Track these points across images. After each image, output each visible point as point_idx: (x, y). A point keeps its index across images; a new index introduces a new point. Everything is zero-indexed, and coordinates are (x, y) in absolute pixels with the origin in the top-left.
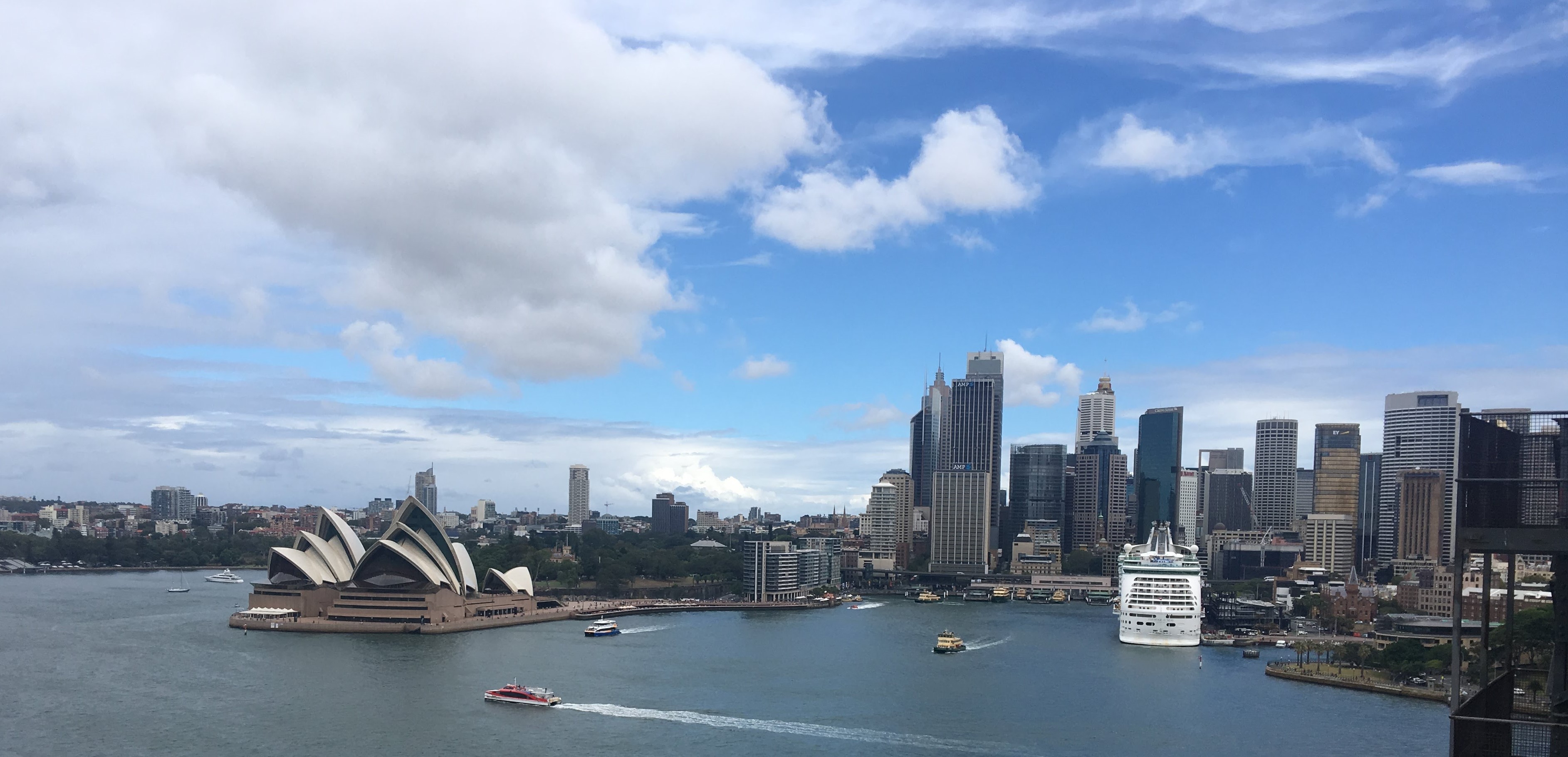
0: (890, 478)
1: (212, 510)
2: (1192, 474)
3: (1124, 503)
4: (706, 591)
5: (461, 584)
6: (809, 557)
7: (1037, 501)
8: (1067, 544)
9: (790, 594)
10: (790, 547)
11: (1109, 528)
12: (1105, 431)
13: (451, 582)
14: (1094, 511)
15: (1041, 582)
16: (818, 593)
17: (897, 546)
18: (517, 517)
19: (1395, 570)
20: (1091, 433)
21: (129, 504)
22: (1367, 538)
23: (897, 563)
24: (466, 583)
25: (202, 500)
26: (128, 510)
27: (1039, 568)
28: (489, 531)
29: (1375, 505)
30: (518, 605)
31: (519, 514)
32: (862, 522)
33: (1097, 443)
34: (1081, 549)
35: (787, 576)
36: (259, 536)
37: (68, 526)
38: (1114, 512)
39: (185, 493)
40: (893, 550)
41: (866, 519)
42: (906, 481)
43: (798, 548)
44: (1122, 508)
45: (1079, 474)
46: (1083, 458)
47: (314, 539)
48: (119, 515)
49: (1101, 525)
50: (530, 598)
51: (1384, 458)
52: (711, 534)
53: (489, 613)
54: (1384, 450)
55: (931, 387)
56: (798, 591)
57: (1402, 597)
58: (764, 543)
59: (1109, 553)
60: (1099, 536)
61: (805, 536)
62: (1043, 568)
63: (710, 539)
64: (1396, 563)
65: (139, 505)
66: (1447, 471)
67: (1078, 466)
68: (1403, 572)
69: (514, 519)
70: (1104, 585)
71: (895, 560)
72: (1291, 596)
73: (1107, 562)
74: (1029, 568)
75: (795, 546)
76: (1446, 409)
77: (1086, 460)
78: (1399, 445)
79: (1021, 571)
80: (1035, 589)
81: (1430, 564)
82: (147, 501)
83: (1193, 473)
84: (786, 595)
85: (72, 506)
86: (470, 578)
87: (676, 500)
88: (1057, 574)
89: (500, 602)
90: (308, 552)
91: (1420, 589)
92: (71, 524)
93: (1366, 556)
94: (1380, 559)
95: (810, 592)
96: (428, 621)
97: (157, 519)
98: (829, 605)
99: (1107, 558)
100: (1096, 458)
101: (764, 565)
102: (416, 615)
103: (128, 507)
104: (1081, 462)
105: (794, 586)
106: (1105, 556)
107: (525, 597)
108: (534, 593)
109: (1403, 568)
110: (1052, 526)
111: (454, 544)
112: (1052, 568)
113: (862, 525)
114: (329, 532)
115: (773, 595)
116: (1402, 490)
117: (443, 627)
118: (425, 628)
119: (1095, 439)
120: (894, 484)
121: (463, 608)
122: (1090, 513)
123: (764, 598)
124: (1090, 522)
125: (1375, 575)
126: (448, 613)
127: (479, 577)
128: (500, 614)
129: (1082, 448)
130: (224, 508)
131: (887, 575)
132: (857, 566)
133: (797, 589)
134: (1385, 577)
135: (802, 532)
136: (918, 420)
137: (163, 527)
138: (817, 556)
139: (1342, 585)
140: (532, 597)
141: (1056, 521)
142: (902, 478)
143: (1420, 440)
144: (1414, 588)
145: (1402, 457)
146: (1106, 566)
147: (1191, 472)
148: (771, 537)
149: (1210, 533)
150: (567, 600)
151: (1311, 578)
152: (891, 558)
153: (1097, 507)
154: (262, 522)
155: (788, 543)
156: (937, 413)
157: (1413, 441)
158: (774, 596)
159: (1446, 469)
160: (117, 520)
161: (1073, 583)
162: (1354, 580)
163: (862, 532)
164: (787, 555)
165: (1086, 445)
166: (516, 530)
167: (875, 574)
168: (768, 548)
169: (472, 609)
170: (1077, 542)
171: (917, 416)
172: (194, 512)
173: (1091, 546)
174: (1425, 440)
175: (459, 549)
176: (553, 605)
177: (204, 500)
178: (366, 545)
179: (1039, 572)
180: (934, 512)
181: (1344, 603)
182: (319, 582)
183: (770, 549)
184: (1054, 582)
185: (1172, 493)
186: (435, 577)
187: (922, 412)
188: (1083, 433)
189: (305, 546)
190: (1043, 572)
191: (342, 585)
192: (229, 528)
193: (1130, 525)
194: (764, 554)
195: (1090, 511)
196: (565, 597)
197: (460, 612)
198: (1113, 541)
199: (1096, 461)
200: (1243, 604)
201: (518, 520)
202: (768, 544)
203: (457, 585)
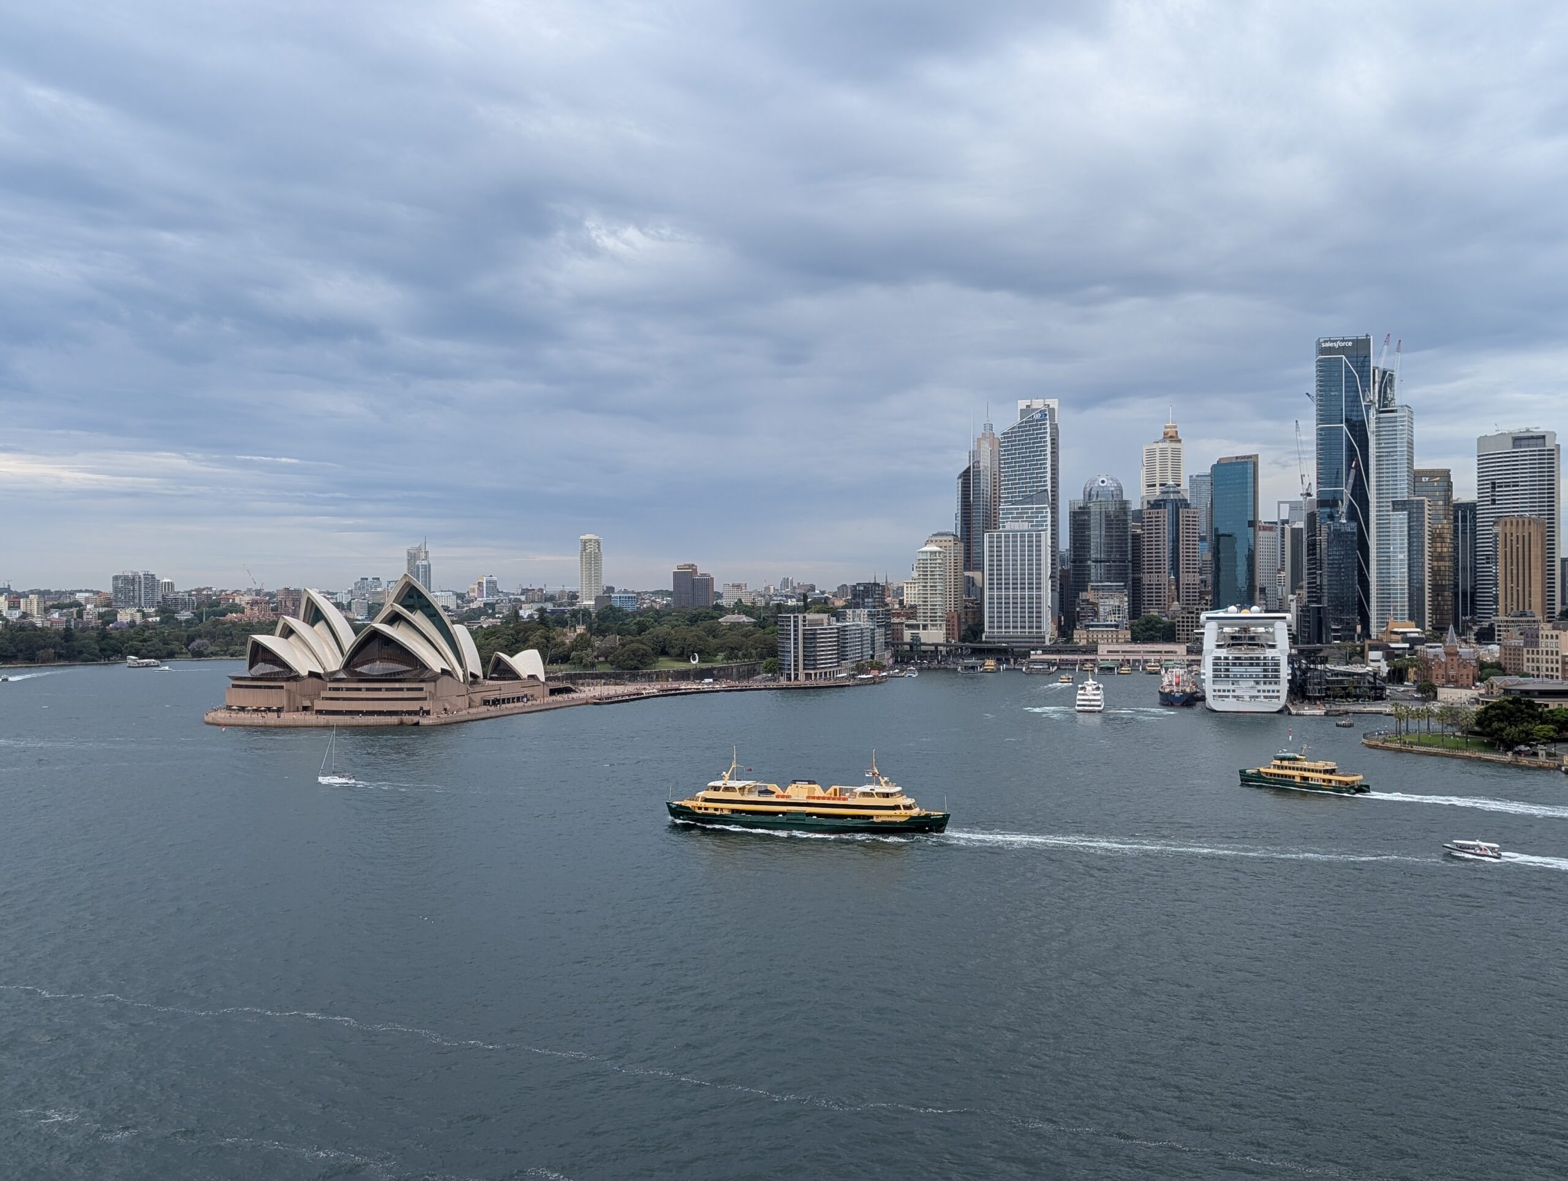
0: (936, 541)
1: (179, 596)
2: (1271, 529)
3: (1197, 562)
4: (738, 671)
5: (464, 671)
6: (850, 630)
7: (1101, 562)
8: (1135, 611)
9: (830, 672)
10: (829, 619)
11: (1181, 591)
12: (1173, 483)
13: (454, 668)
14: (1164, 572)
15: (1109, 652)
16: (861, 669)
17: (946, 616)
18: (522, 594)
19: (1496, 628)
20: (1158, 485)
21: (87, 591)
22: (1464, 594)
23: (948, 635)
24: (469, 670)
25: (168, 586)
26: (87, 599)
27: (1105, 636)
28: (490, 611)
29: (1471, 557)
30: (527, 691)
31: (524, 592)
32: (907, 590)
33: (1165, 497)
34: (1151, 614)
35: (826, 652)
36: (234, 624)
37: (20, 617)
38: (1187, 572)
39: (151, 579)
40: (942, 621)
41: (911, 587)
42: (955, 544)
43: (838, 621)
44: (1195, 568)
45: (1146, 532)
46: (1150, 513)
47: (297, 624)
48: (77, 604)
49: (1173, 587)
50: (542, 685)
51: (1479, 506)
52: (740, 607)
53: (496, 702)
54: (1479, 498)
55: (979, 440)
56: (839, 668)
57: (1506, 659)
58: (800, 616)
59: (1183, 618)
60: (1171, 600)
61: (843, 607)
62: (1110, 636)
63: (739, 613)
64: (1498, 621)
65: (98, 593)
66: (1548, 519)
67: (1144, 522)
68: (1505, 631)
69: (518, 597)
70: (1179, 653)
71: (945, 631)
72: (1385, 660)
73: (1181, 628)
74: (1095, 636)
75: (835, 619)
76: (1544, 450)
77: (1154, 516)
78: (1495, 491)
79: (1085, 641)
80: (1102, 660)
81: (1534, 621)
82: (108, 588)
83: (1272, 527)
84: (826, 673)
85: (25, 595)
86: (474, 663)
87: (699, 572)
88: (1126, 642)
89: (507, 688)
90: (292, 638)
91: (1525, 650)
92: (25, 615)
93: (1465, 614)
94: (1479, 617)
95: (852, 669)
96: (428, 713)
97: (119, 608)
98: (873, 682)
99: (1181, 624)
100: (1165, 514)
101: (800, 641)
102: (415, 706)
103: (87, 595)
104: (1148, 518)
105: (835, 662)
106: (1179, 622)
107: (535, 683)
108: (547, 679)
109: (1505, 626)
110: (1118, 589)
111: (456, 627)
112: (1120, 636)
113: (907, 594)
114: (315, 616)
115: (811, 674)
116: (1500, 540)
117: (444, 718)
118: (424, 721)
119: (1163, 493)
120: (941, 547)
121: (467, 697)
122: (1160, 574)
123: (801, 677)
124: (1160, 585)
125: (1475, 635)
126: (450, 704)
127: (485, 662)
128: (509, 703)
129: (1149, 502)
130: (193, 593)
131: (936, 648)
132: (902, 639)
133: (838, 666)
134: (1486, 636)
135: (839, 603)
136: (966, 475)
137: (125, 616)
138: (858, 630)
139: (1440, 647)
140: (543, 683)
141: (1122, 584)
142: (950, 541)
143: (1517, 486)
144: (1518, 649)
145: (1498, 504)
146: (1181, 632)
147: (1270, 527)
148: (806, 608)
149: (1293, 593)
150: (583, 684)
151: (1405, 640)
152: (941, 630)
153: (1167, 568)
154: (236, 608)
155: (827, 615)
156: (986, 467)
157: (1509, 486)
158: (813, 675)
159: (1546, 517)
160: (74, 610)
161: (1144, 652)
162: (1453, 641)
163: (907, 601)
164: (826, 629)
165: (1152, 499)
166: (521, 608)
167: (923, 648)
168: (804, 621)
169: (477, 698)
170: (1146, 606)
171: (965, 472)
172: (160, 599)
173: (1163, 610)
174: (1522, 486)
175: (461, 632)
176: (568, 690)
177: (170, 585)
178: (356, 630)
179: (1106, 641)
180: (986, 577)
181: (1443, 666)
182: (304, 673)
183: (807, 622)
184: (1123, 652)
185: (1249, 549)
186: (436, 664)
187: (969, 468)
188: (1149, 486)
189: (288, 632)
190: (1110, 641)
191: (332, 677)
192: (199, 617)
193: (1205, 586)
194: (801, 628)
195: (1160, 572)
196: (580, 681)
197: (463, 702)
198: (1187, 604)
199: (1164, 517)
200: (1333, 670)
201: (523, 598)
202: (804, 617)
203: (460, 672)
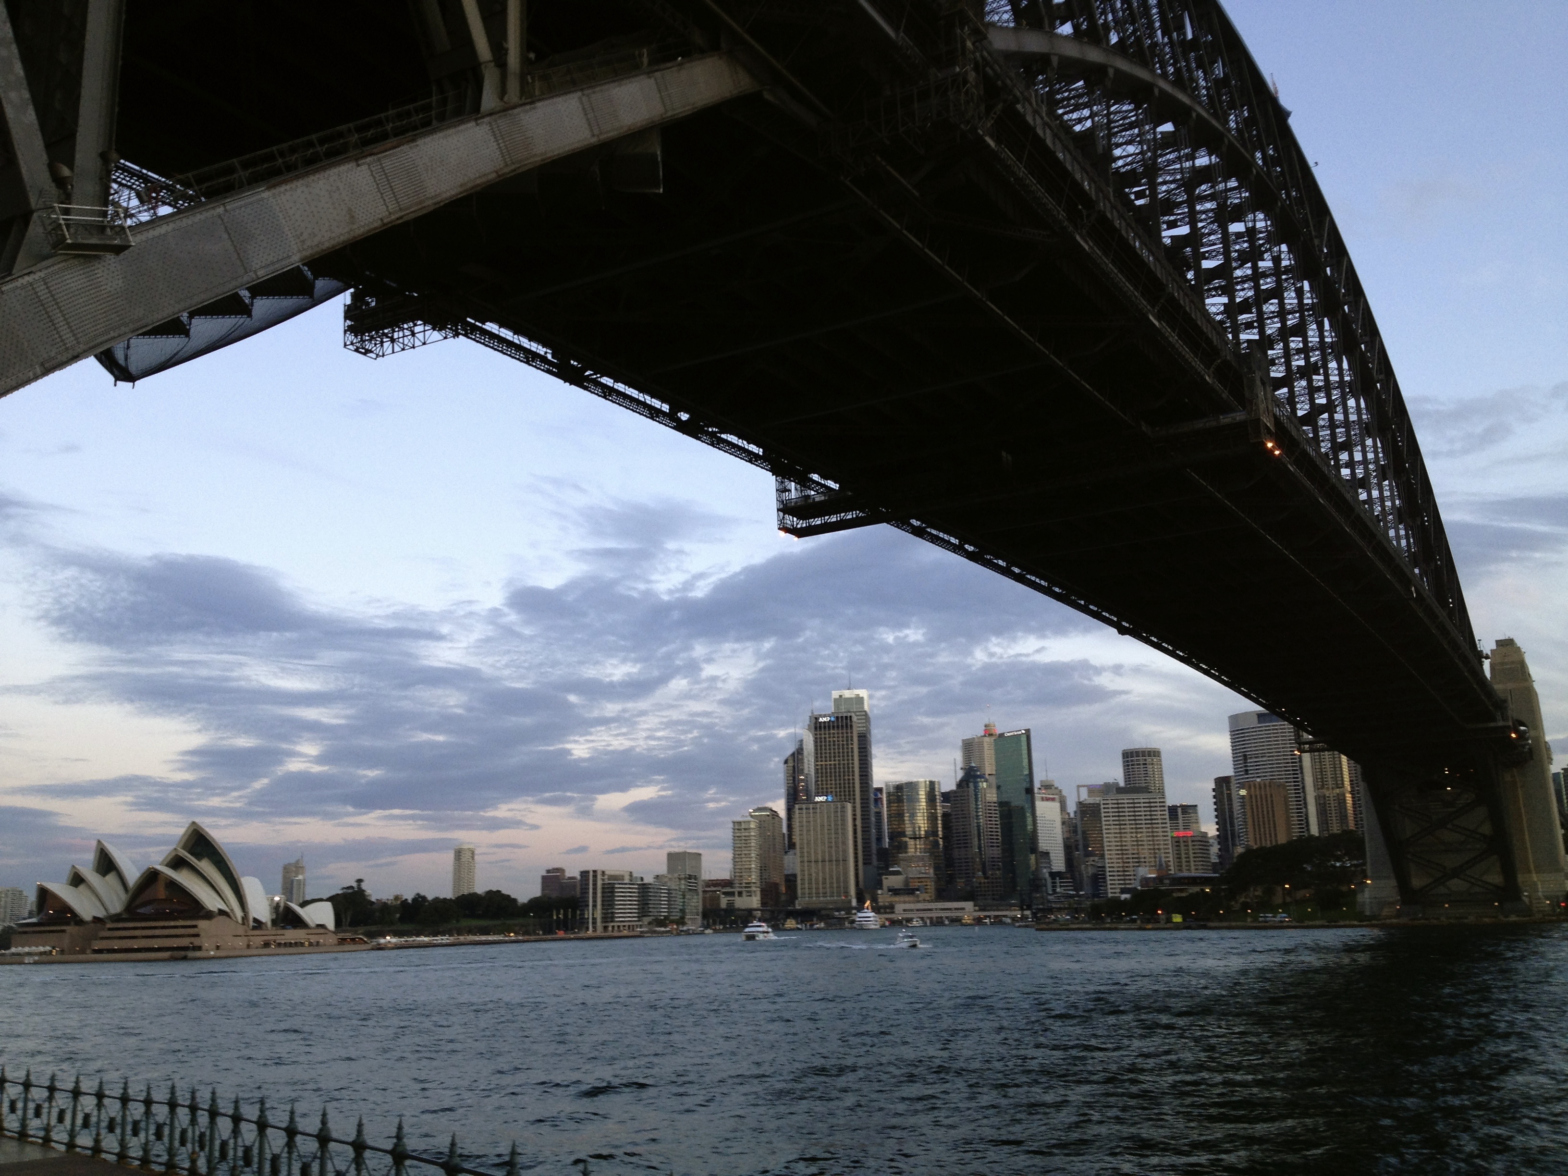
5: (245, 916)
6: (654, 888)
7: (914, 838)
9: (629, 925)
13: (233, 912)
14: (971, 847)
15: (904, 910)
17: (762, 884)
23: (763, 902)
24: (254, 916)
27: (907, 899)
33: (968, 777)
35: (625, 906)
38: (991, 846)
40: (758, 888)
46: (961, 792)
49: (978, 860)
50: (329, 933)
56: (640, 923)
62: (911, 899)
71: (759, 897)
74: (897, 899)
79: (889, 903)
83: (1055, 798)
88: (927, 902)
89: (294, 934)
90: (82, 888)
101: (599, 895)
105: (635, 917)
108: (335, 928)
110: (923, 859)
112: (922, 897)
114: (107, 867)
115: (609, 926)
117: (214, 953)
120: (758, 820)
122: (967, 849)
123: (600, 929)
131: (750, 913)
133: (638, 921)
136: (791, 760)
138: (664, 889)
140: (332, 932)
152: (755, 899)
161: (937, 909)
164: (625, 884)
167: (737, 913)
168: (603, 876)
180: (798, 847)
182: (88, 917)
184: (919, 910)
191: (112, 917)
194: (599, 882)
199: (968, 796)
203: (239, 914)
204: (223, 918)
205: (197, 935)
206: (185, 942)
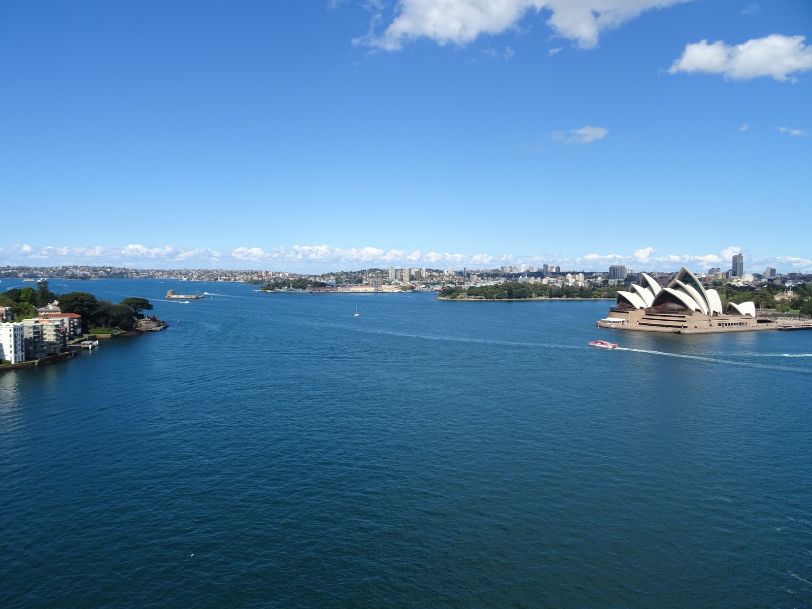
5: (709, 310)
13: (702, 308)
24: (712, 309)
47: (638, 287)
53: (724, 325)
86: (716, 307)
90: (635, 294)
96: (686, 327)
107: (749, 317)
117: (696, 331)
126: (698, 324)
127: (724, 307)
140: (754, 317)
175: (709, 293)
176: (767, 321)
182: (638, 307)
189: (633, 290)
191: (648, 308)
197: (706, 324)
203: (706, 311)
204: (699, 313)
205: (686, 321)
206: (680, 324)
